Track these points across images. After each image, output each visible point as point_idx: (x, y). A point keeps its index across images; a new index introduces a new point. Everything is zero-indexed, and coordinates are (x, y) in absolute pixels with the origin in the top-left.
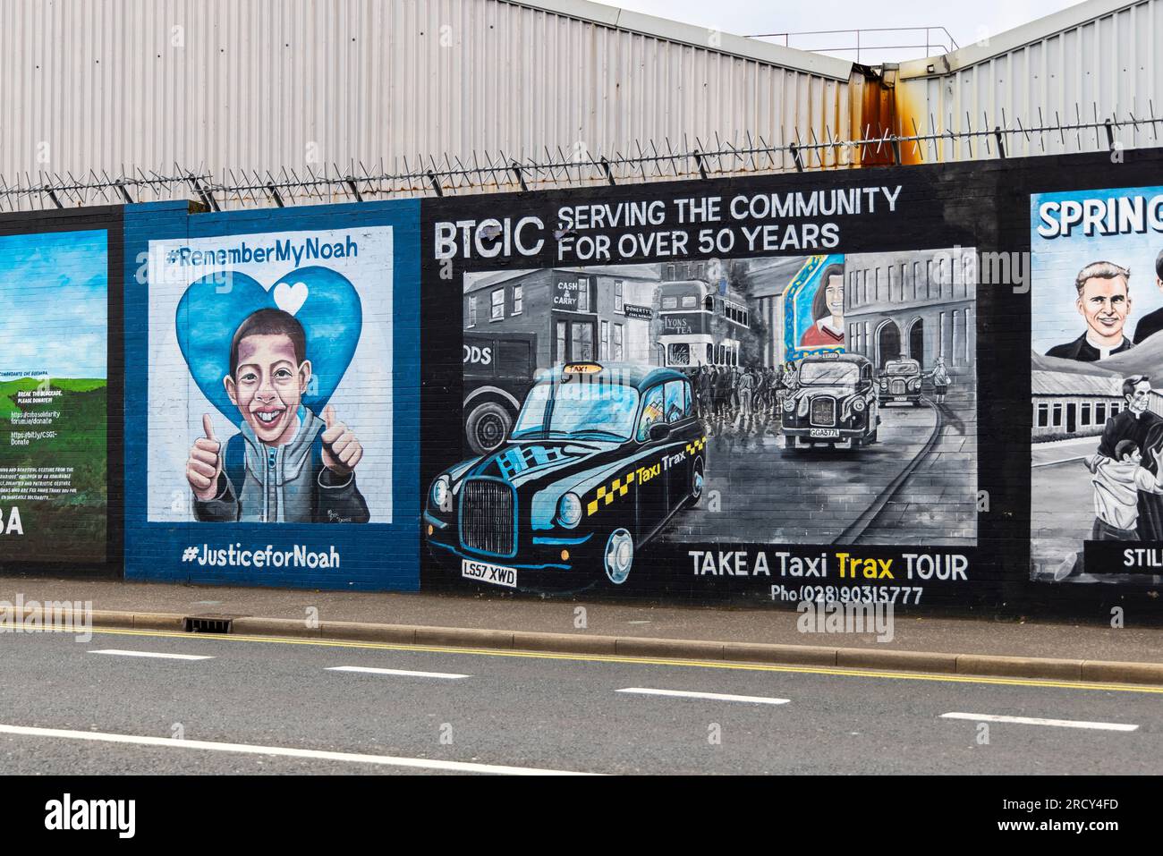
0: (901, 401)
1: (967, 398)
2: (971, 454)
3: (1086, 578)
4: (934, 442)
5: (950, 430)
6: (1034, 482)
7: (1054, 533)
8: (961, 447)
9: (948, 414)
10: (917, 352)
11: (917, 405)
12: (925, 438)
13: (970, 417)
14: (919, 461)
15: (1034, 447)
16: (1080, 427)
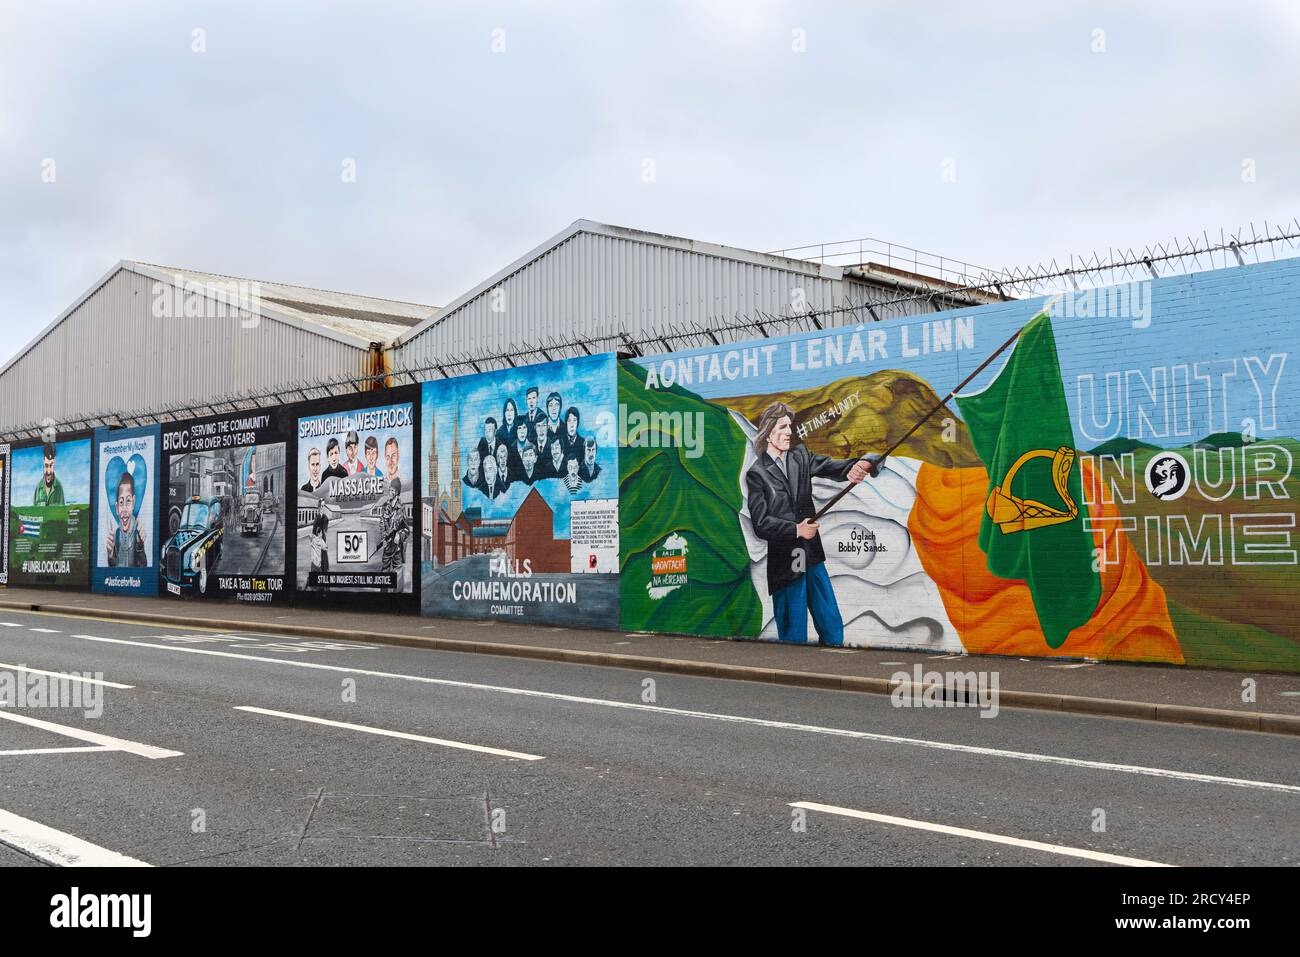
0: (268, 511)
1: (283, 507)
2: (284, 535)
3: (309, 589)
4: (275, 529)
5: (279, 523)
6: (298, 546)
7: (302, 569)
8: (281, 530)
9: (278, 514)
10: (272, 491)
11: (272, 513)
12: (273, 527)
13: (283, 517)
14: (272, 536)
15: (298, 530)
16: (309, 522)
